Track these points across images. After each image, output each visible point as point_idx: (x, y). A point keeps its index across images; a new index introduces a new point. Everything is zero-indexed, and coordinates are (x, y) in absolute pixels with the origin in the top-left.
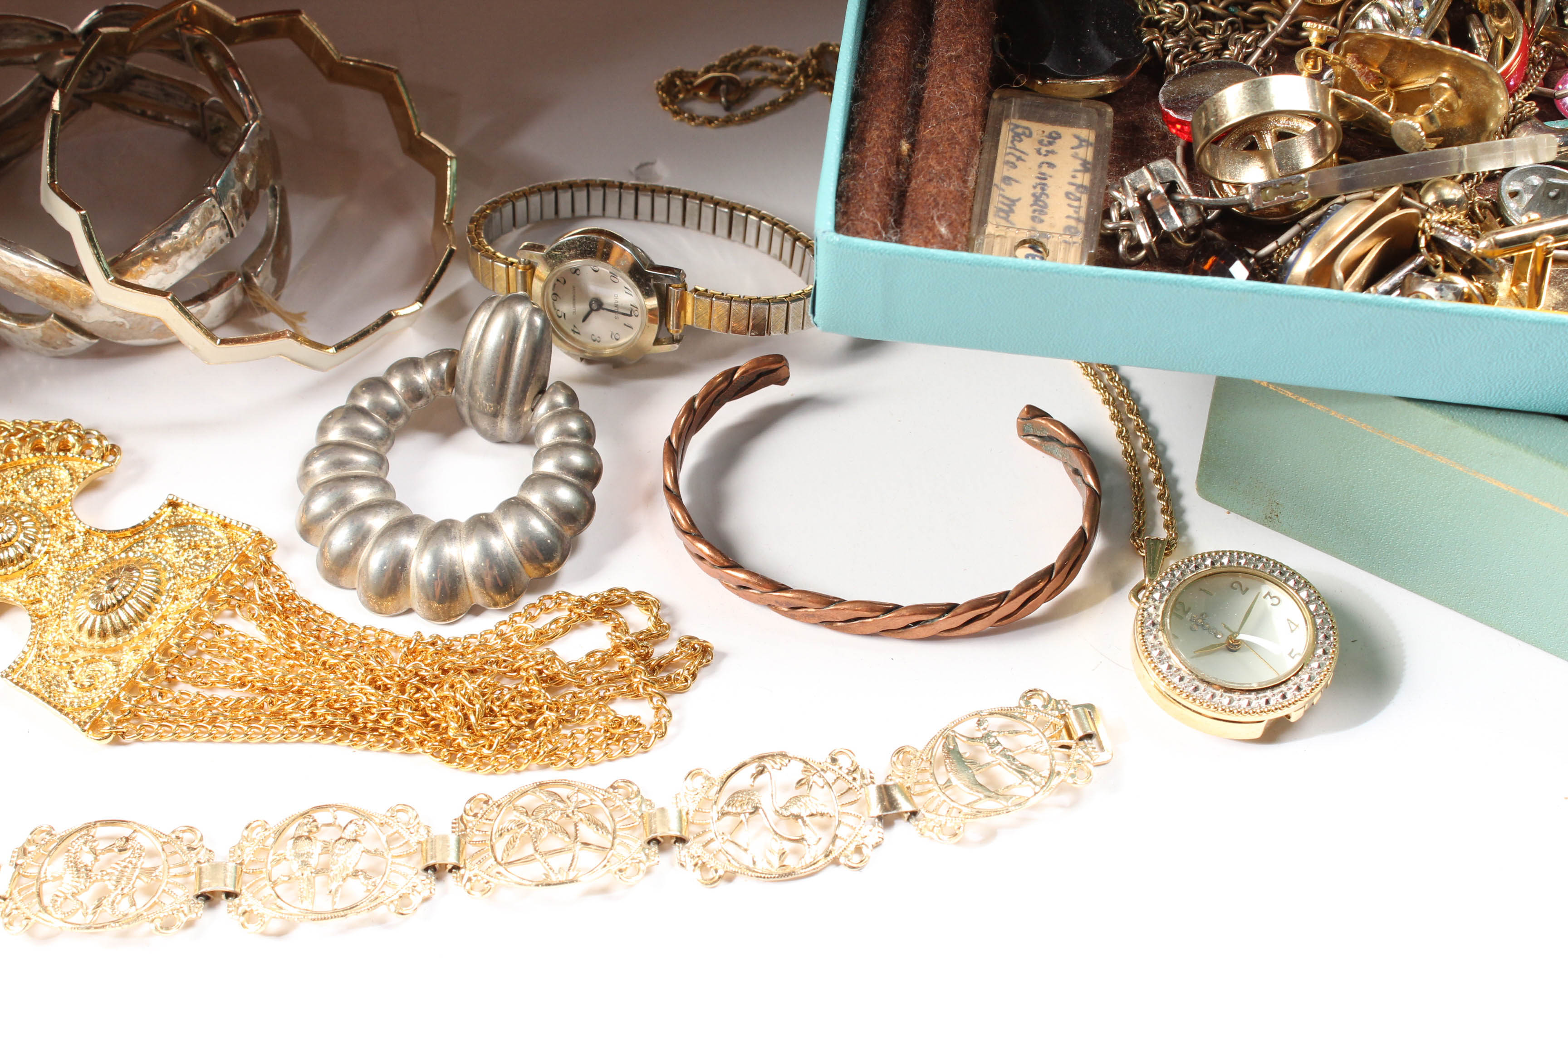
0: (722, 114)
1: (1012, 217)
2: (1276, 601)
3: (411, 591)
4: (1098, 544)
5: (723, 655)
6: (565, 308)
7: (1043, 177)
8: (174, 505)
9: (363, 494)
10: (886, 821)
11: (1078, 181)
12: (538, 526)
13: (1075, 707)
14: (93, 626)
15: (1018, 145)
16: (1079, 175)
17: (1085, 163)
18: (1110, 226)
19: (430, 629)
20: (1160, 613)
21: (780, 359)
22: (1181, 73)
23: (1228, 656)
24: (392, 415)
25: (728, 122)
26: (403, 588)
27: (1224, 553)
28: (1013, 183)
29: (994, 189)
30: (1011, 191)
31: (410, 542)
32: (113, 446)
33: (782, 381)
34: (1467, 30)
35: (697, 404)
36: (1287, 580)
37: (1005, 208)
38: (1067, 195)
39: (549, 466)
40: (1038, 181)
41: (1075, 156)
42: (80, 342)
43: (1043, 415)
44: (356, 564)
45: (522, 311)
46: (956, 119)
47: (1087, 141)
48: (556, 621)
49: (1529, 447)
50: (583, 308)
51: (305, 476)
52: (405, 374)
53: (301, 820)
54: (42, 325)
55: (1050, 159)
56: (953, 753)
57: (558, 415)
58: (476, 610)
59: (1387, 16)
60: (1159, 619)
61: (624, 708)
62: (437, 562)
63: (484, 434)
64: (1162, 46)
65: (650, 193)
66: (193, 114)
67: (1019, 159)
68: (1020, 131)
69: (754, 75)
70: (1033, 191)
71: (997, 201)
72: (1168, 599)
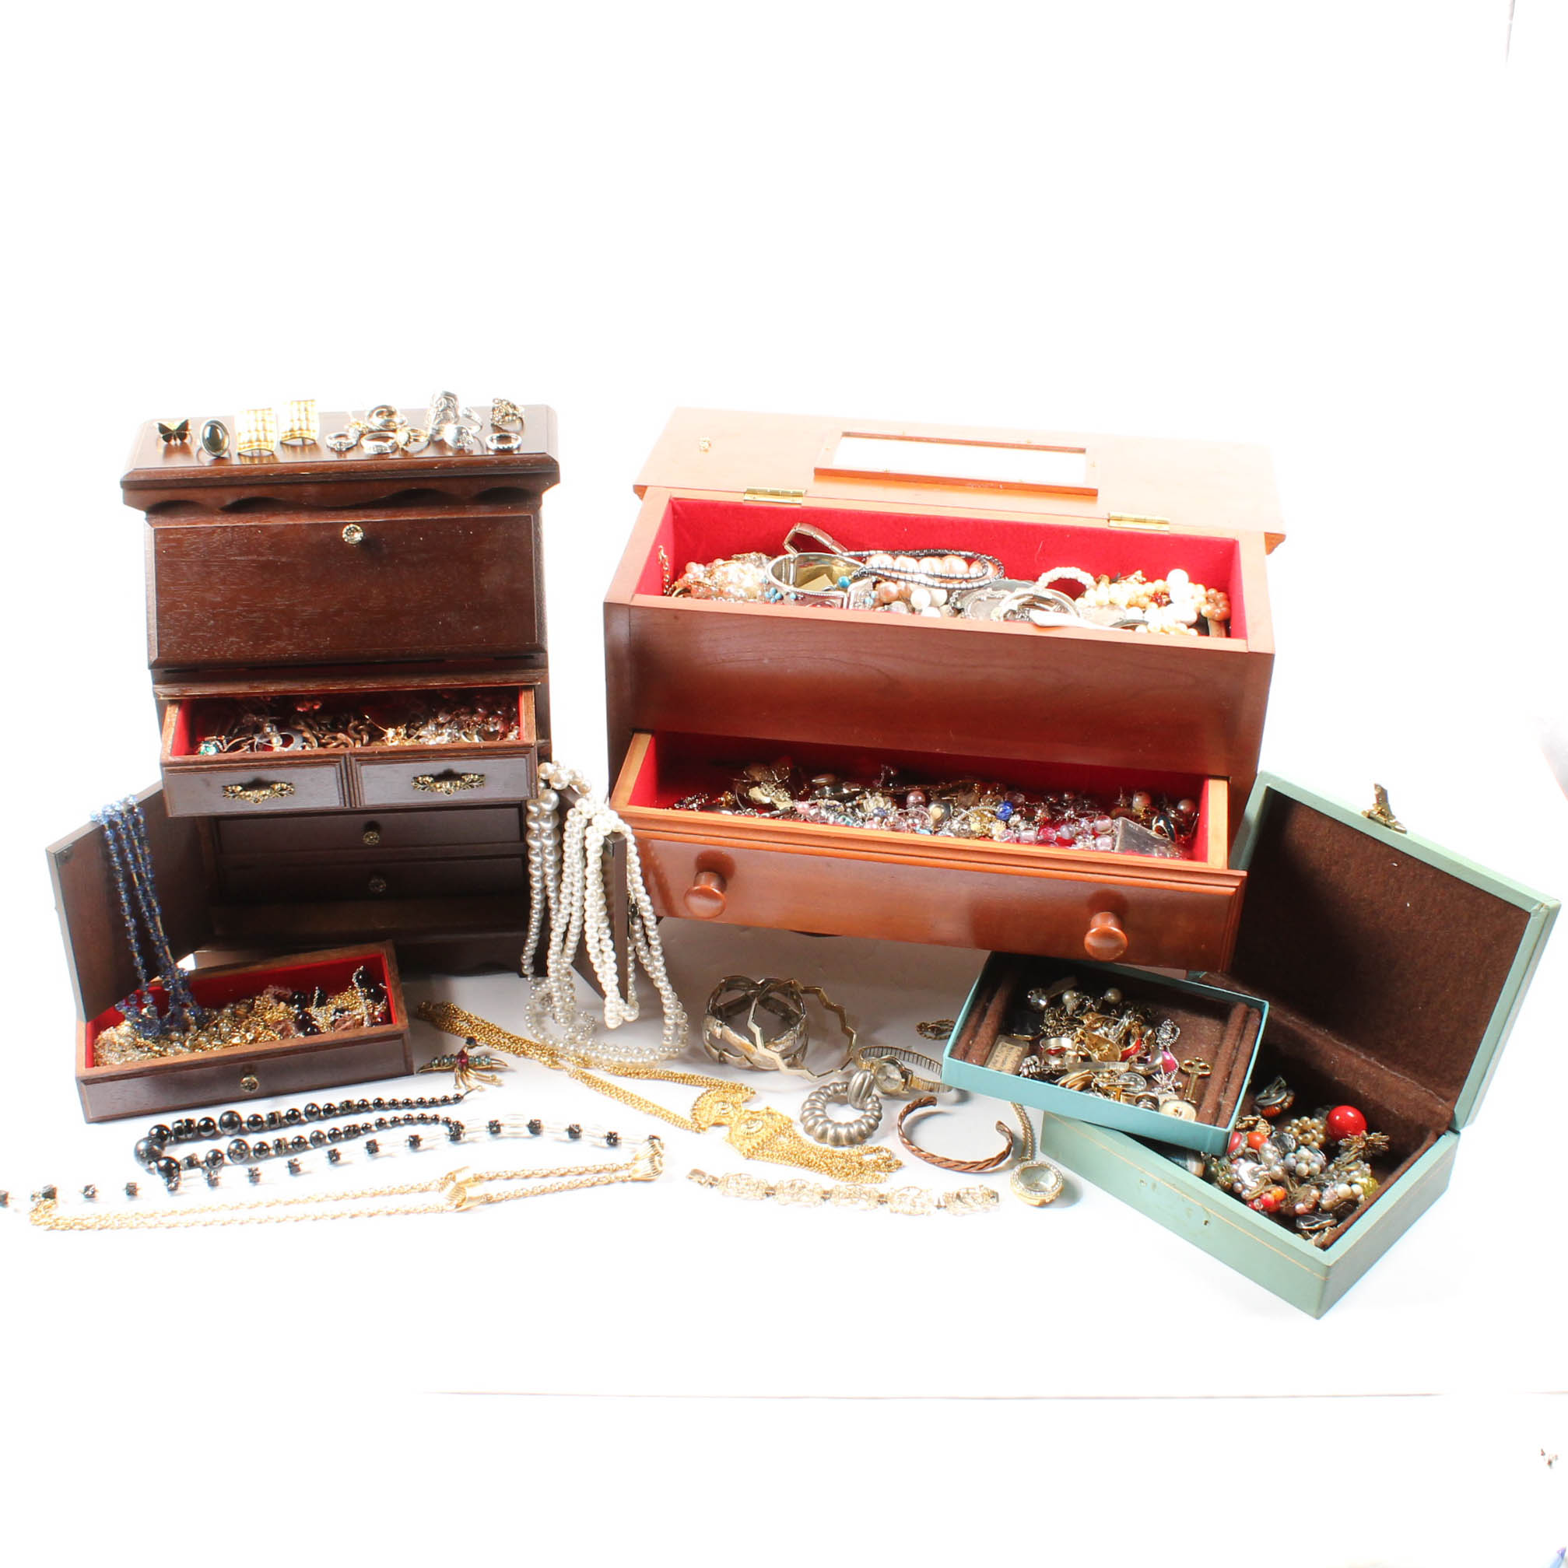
0: (934, 1036)
2: (1050, 1176)
3: (827, 1138)
4: (1009, 1157)
5: (905, 1166)
6: (880, 1077)
7: (1006, 1057)
8: (768, 1109)
9: (818, 1113)
12: (863, 1128)
13: (994, 1191)
15: (1003, 1049)
16: (1015, 1057)
18: (1019, 1068)
19: (831, 1148)
21: (935, 1098)
23: (1035, 1184)
24: (829, 1096)
25: (935, 1039)
26: (825, 1137)
27: (1042, 1164)
28: (999, 1055)
29: (993, 1057)
30: (997, 1059)
31: (829, 1126)
32: (754, 1092)
33: (935, 1105)
34: (1129, 1038)
35: (910, 1107)
36: (1054, 1172)
38: (1011, 1060)
39: (868, 1114)
41: (1017, 1052)
42: (749, 1064)
43: (1004, 1125)
44: (814, 1130)
45: (868, 1074)
46: (985, 1037)
48: (864, 1151)
50: (885, 1077)
51: (804, 1105)
52: (834, 1086)
53: (791, 1182)
54: (741, 1059)
55: (1010, 1052)
57: (873, 1102)
58: (843, 1146)
59: (1104, 1031)
60: (1019, 1176)
61: (878, 1173)
62: (836, 1132)
63: (852, 1106)
64: (1047, 1028)
66: (783, 1011)
67: (1001, 1052)
68: (1003, 1045)
69: (945, 1027)
70: (1003, 1058)
71: (993, 1060)
72: (1024, 1171)
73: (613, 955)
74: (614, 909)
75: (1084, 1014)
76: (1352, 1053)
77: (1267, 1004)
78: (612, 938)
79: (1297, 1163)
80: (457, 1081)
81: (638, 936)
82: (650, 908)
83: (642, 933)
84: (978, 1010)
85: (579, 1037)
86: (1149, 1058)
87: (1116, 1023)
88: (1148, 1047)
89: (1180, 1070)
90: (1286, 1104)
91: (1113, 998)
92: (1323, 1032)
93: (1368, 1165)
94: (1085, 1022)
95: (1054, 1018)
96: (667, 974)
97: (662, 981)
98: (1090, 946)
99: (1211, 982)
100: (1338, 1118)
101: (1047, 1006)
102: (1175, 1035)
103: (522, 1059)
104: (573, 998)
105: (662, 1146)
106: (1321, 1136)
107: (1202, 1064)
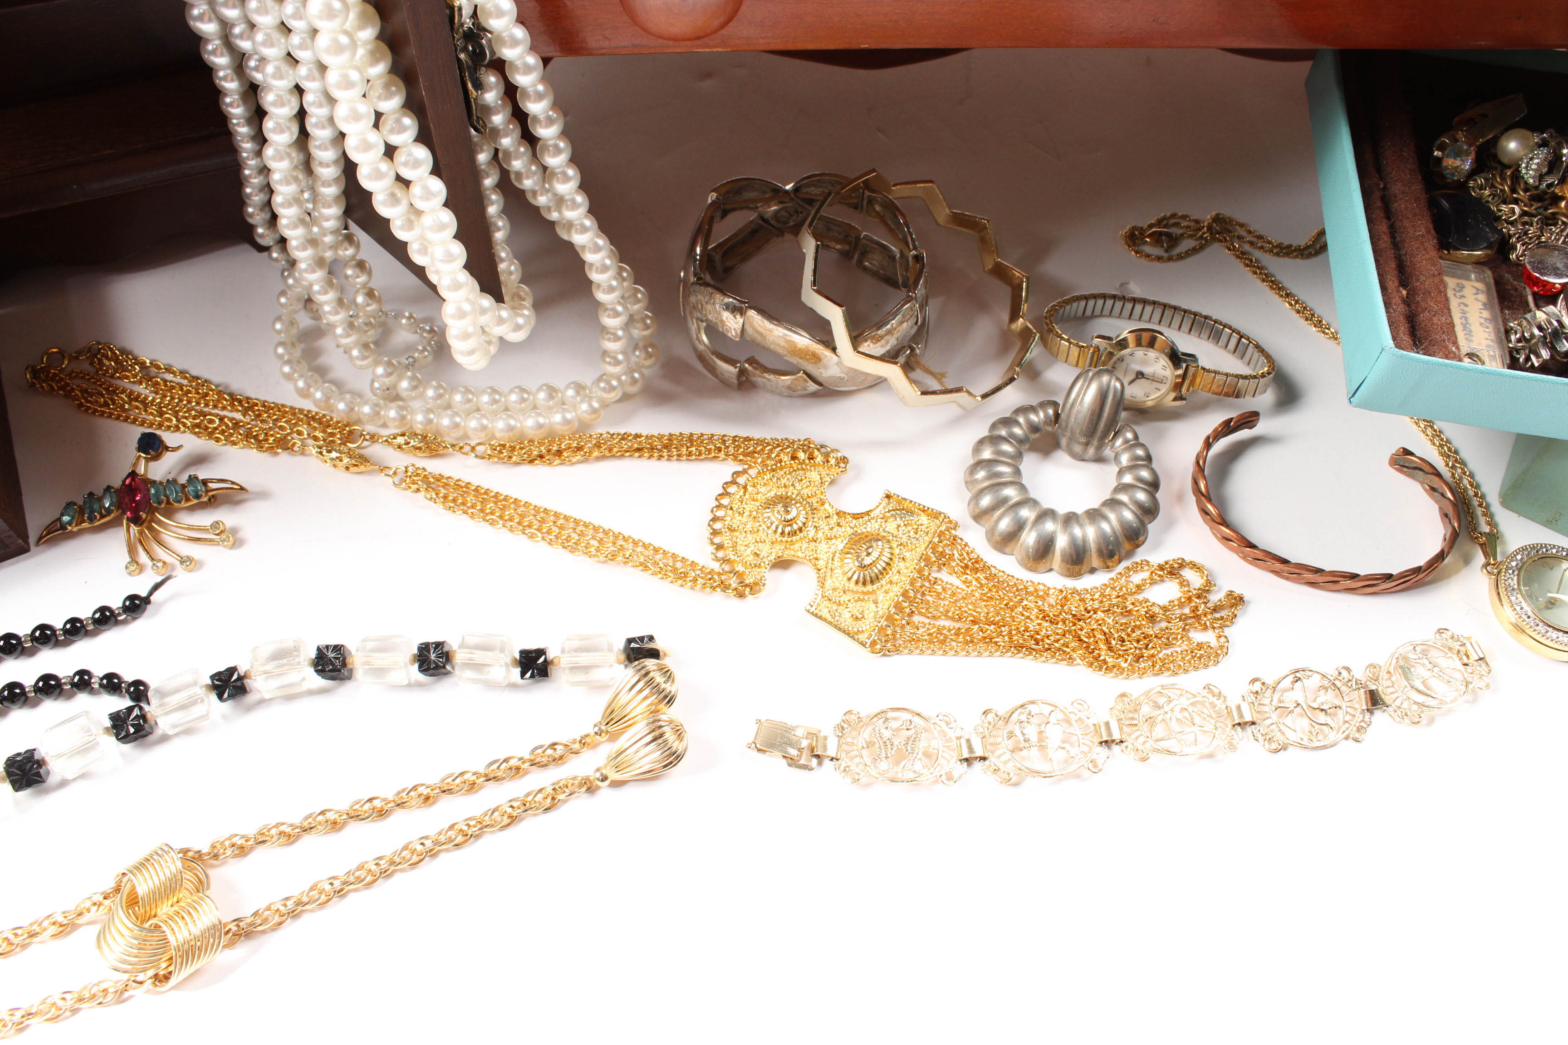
0: (1164, 254)
3: (1055, 558)
8: (889, 496)
9: (1012, 495)
10: (1372, 712)
11: (1484, 316)
12: (1128, 515)
14: (859, 578)
16: (1483, 312)
17: (1485, 305)
24: (1021, 441)
25: (1170, 259)
26: (1051, 556)
27: (1554, 546)
31: (1049, 526)
32: (845, 458)
33: (1252, 427)
35: (1211, 440)
38: (1481, 324)
39: (1128, 479)
40: (1462, 315)
41: (1477, 300)
42: (813, 387)
43: (1412, 454)
44: (1019, 540)
45: (1109, 380)
47: (1481, 290)
48: (1144, 579)
51: (970, 479)
52: (1025, 414)
53: (1020, 710)
54: (793, 377)
55: (1465, 301)
56: (1403, 668)
57: (1129, 447)
58: (1093, 571)
60: (1516, 587)
62: (1070, 539)
63: (1074, 455)
64: (1508, 232)
69: (1178, 231)
70: (1460, 321)
73: (438, 187)
74: (412, 51)
75: (1562, 182)
78: (423, 137)
80: (132, 551)
81: (498, 119)
82: (520, 32)
83: (509, 110)
85: (404, 384)
96: (592, 211)
97: (584, 230)
103: (284, 457)
104: (370, 294)
105: (668, 675)
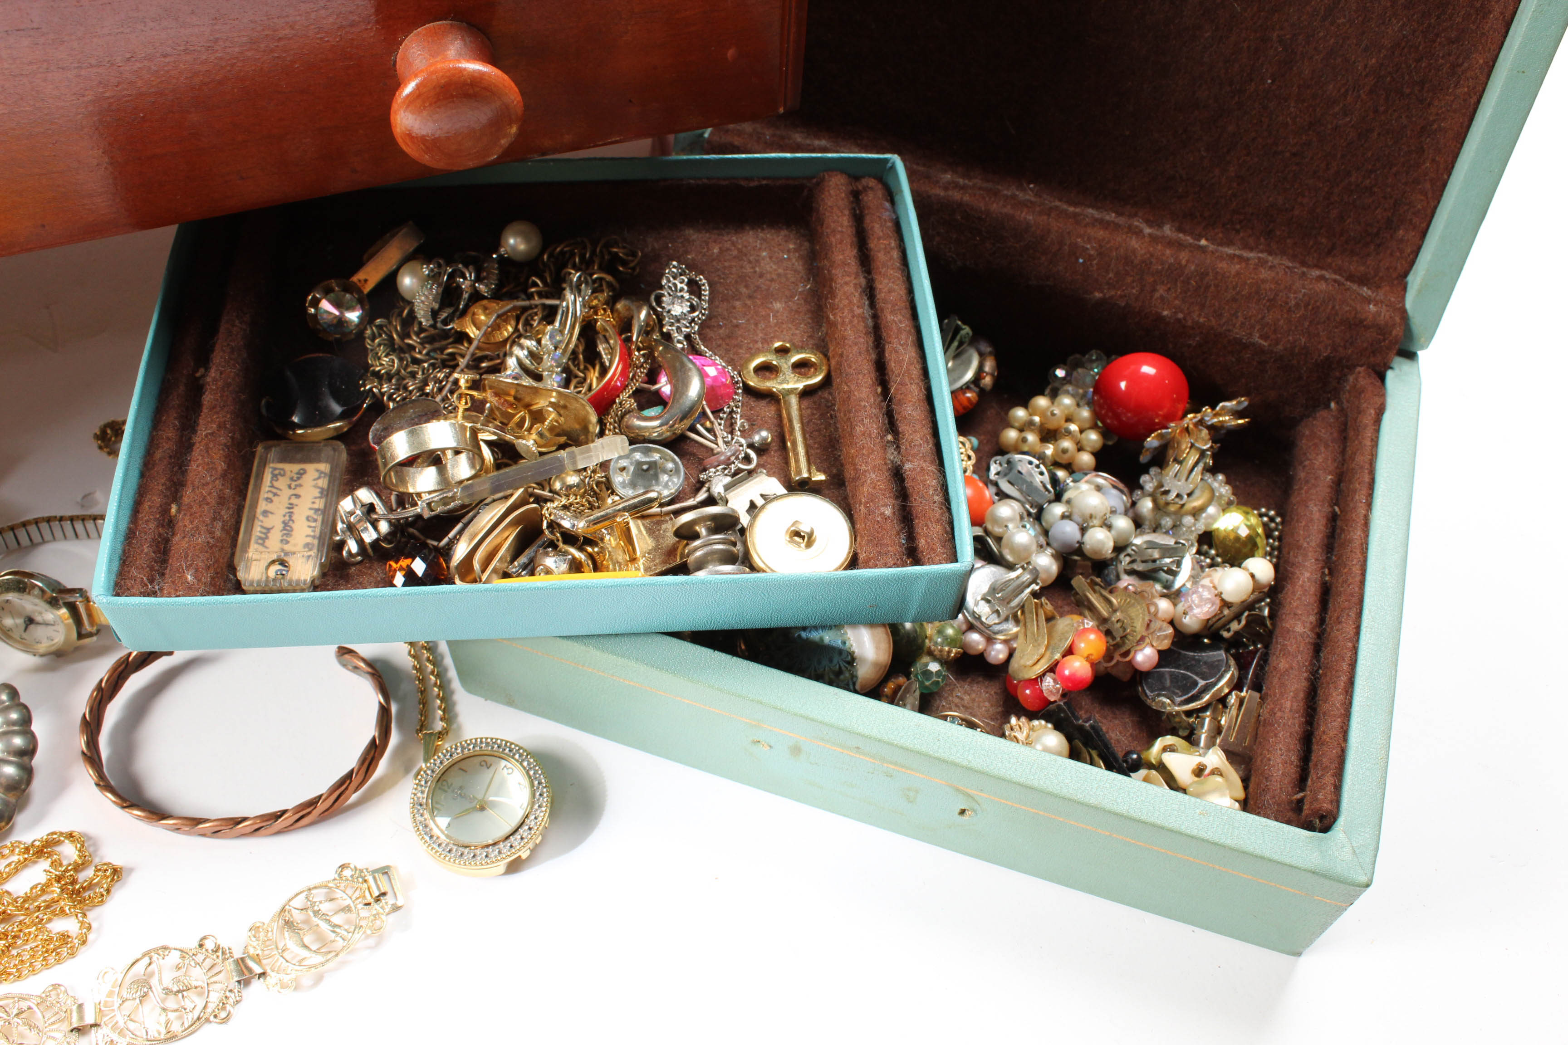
1: (267, 543)
2: (510, 771)
4: (394, 739)
5: (131, 870)
7: (291, 506)
10: (244, 982)
11: (316, 506)
13: (374, 871)
15: (276, 484)
16: (317, 501)
17: (321, 491)
18: (338, 538)
20: (425, 795)
22: (394, 409)
23: (478, 815)
28: (270, 515)
29: (256, 521)
30: (268, 522)
34: (596, 346)
35: (103, 685)
36: (514, 754)
37: (263, 536)
38: (308, 519)
40: (288, 510)
41: (316, 486)
43: (350, 652)
46: (207, 484)
47: (325, 474)
48: (9, 865)
49: (637, 659)
50: (21, 622)
55: (297, 491)
56: (289, 924)
59: (526, 352)
60: (425, 799)
61: (58, 926)
64: (380, 390)
65: (81, 522)
67: (275, 494)
68: (277, 472)
70: (283, 519)
71: (257, 531)
72: (442, 781)
75: (464, 313)
76: (1117, 227)
77: (896, 160)
79: (1083, 530)
84: (175, 401)
86: (664, 386)
87: (550, 315)
88: (650, 356)
89: (748, 390)
90: (987, 381)
91: (522, 247)
92: (1028, 193)
93: (1221, 477)
94: (472, 332)
95: (391, 347)
98: (410, 135)
99: (737, 141)
100: (1123, 385)
101: (367, 319)
102: (699, 296)
106: (1093, 436)
107: (796, 358)
